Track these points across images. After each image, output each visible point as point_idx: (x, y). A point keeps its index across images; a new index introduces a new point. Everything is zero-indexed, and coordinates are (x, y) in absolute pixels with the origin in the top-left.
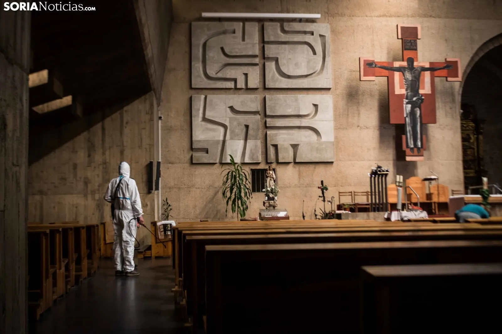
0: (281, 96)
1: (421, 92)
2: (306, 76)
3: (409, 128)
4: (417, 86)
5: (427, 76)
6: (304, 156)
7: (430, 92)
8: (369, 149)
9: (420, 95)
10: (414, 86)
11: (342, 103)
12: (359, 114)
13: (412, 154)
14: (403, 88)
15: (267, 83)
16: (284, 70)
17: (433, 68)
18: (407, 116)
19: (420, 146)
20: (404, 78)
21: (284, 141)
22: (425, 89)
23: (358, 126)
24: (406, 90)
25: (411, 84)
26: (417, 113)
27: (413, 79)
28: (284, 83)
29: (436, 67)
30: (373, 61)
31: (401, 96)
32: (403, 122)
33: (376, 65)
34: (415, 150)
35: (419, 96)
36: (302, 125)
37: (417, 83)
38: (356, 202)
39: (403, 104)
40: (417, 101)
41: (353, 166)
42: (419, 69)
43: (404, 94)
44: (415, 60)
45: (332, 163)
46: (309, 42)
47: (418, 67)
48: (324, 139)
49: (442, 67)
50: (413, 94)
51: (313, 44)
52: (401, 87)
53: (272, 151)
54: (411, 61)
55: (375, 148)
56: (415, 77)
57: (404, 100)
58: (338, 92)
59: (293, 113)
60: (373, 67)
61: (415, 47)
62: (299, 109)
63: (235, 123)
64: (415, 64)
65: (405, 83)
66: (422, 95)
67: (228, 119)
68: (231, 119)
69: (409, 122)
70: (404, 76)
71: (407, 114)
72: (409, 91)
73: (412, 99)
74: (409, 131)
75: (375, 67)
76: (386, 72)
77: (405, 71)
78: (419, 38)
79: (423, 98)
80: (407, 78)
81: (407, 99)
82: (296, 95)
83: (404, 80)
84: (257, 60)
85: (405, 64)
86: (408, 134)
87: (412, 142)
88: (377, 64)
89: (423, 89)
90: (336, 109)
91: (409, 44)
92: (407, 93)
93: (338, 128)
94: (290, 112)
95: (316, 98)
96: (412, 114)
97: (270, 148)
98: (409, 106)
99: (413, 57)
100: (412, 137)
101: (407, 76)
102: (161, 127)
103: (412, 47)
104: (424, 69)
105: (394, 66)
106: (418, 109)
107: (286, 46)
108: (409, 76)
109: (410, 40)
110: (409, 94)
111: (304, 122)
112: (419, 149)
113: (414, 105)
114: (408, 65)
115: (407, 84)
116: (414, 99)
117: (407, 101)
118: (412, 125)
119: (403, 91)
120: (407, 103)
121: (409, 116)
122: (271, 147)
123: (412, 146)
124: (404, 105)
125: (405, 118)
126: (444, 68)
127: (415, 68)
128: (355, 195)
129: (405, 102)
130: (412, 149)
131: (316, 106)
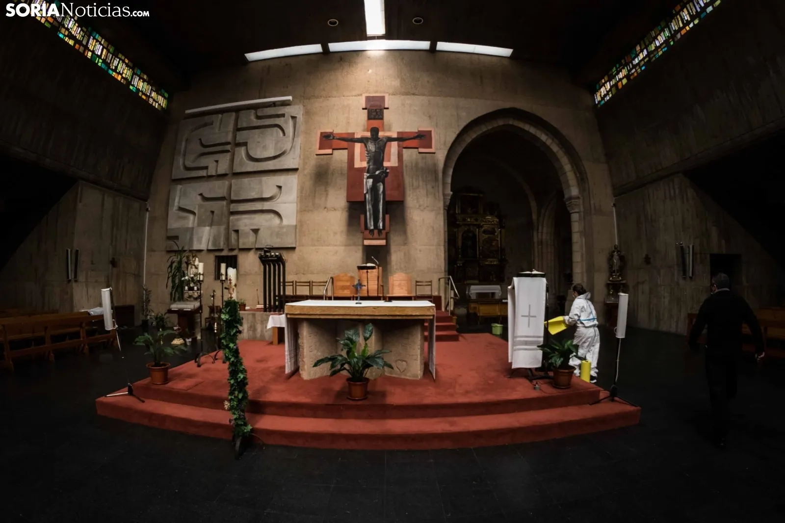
0: (246, 181)
1: (386, 164)
2: (275, 158)
3: (369, 207)
4: (381, 158)
5: (394, 147)
6: (263, 241)
7: (396, 165)
8: (335, 233)
9: (385, 169)
10: (377, 159)
11: (309, 184)
12: (327, 194)
13: (371, 237)
14: (365, 160)
15: (234, 168)
16: (252, 154)
17: (402, 139)
18: (367, 193)
19: (381, 228)
20: (366, 149)
21: (246, 226)
22: (391, 161)
23: (325, 208)
24: (368, 163)
25: (374, 156)
26: (379, 188)
27: (377, 150)
28: (251, 167)
29: (405, 136)
30: (332, 133)
31: (361, 170)
32: (361, 199)
33: (334, 137)
34: (376, 231)
35: (383, 169)
36: (264, 209)
37: (382, 155)
38: (298, 294)
39: (364, 178)
40: (380, 175)
41: (317, 252)
42: (385, 140)
43: (365, 168)
44: (380, 129)
45: (294, 249)
46: (280, 124)
47: (383, 138)
48: (285, 222)
49: (412, 137)
50: (375, 167)
51: (283, 126)
52: (361, 160)
53: (233, 236)
54: (375, 131)
55: (342, 232)
56: (379, 148)
57: (365, 174)
58: (306, 172)
59: (256, 196)
60: (330, 139)
61: (381, 117)
62: (262, 193)
63: (203, 210)
64: (381, 134)
65: (366, 155)
66: (387, 168)
67: (197, 207)
68: (200, 206)
69: (370, 199)
70: (366, 147)
71: (367, 190)
72: (371, 164)
73: (375, 173)
74: (369, 209)
75: (333, 139)
76: (344, 144)
77: (367, 142)
78: (386, 106)
79: (388, 171)
80: (370, 150)
81: (368, 172)
82: (261, 178)
83: (366, 152)
84: (228, 147)
85: (368, 134)
86: (368, 214)
87: (372, 223)
88: (334, 135)
89: (389, 161)
90: (301, 190)
91: (375, 113)
92: (369, 166)
93: (303, 210)
94: (253, 195)
95: (280, 179)
96: (374, 189)
97: (231, 233)
98: (371, 181)
99: (377, 127)
100: (372, 217)
101: (369, 147)
102: (149, 218)
103: (377, 117)
104: (390, 139)
105: (355, 137)
106: (381, 184)
107: (257, 131)
108: (372, 147)
109: (376, 109)
110: (371, 167)
111: (266, 206)
112: (380, 231)
113: (377, 180)
114: (372, 135)
115: (370, 156)
116: (377, 173)
117: (368, 175)
118: (372, 203)
119: (364, 164)
120: (368, 178)
121: (369, 192)
122: (233, 232)
123: (372, 228)
124: (365, 180)
125: (365, 195)
126: (414, 138)
127: (379, 138)
128: (296, 285)
129: (365, 177)
130: (372, 231)
131: (280, 187)
